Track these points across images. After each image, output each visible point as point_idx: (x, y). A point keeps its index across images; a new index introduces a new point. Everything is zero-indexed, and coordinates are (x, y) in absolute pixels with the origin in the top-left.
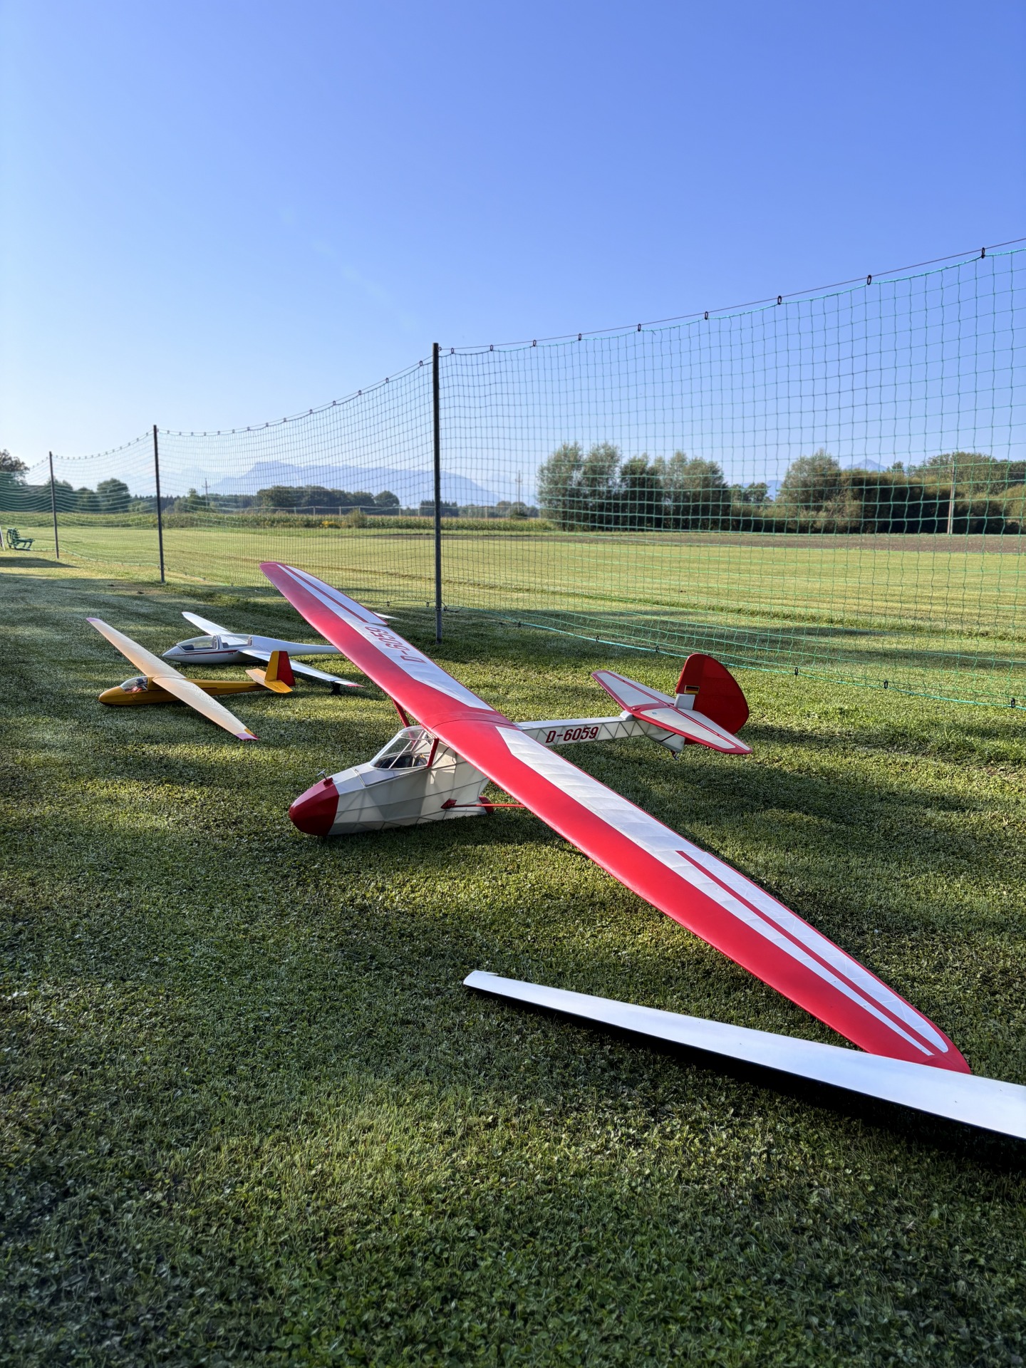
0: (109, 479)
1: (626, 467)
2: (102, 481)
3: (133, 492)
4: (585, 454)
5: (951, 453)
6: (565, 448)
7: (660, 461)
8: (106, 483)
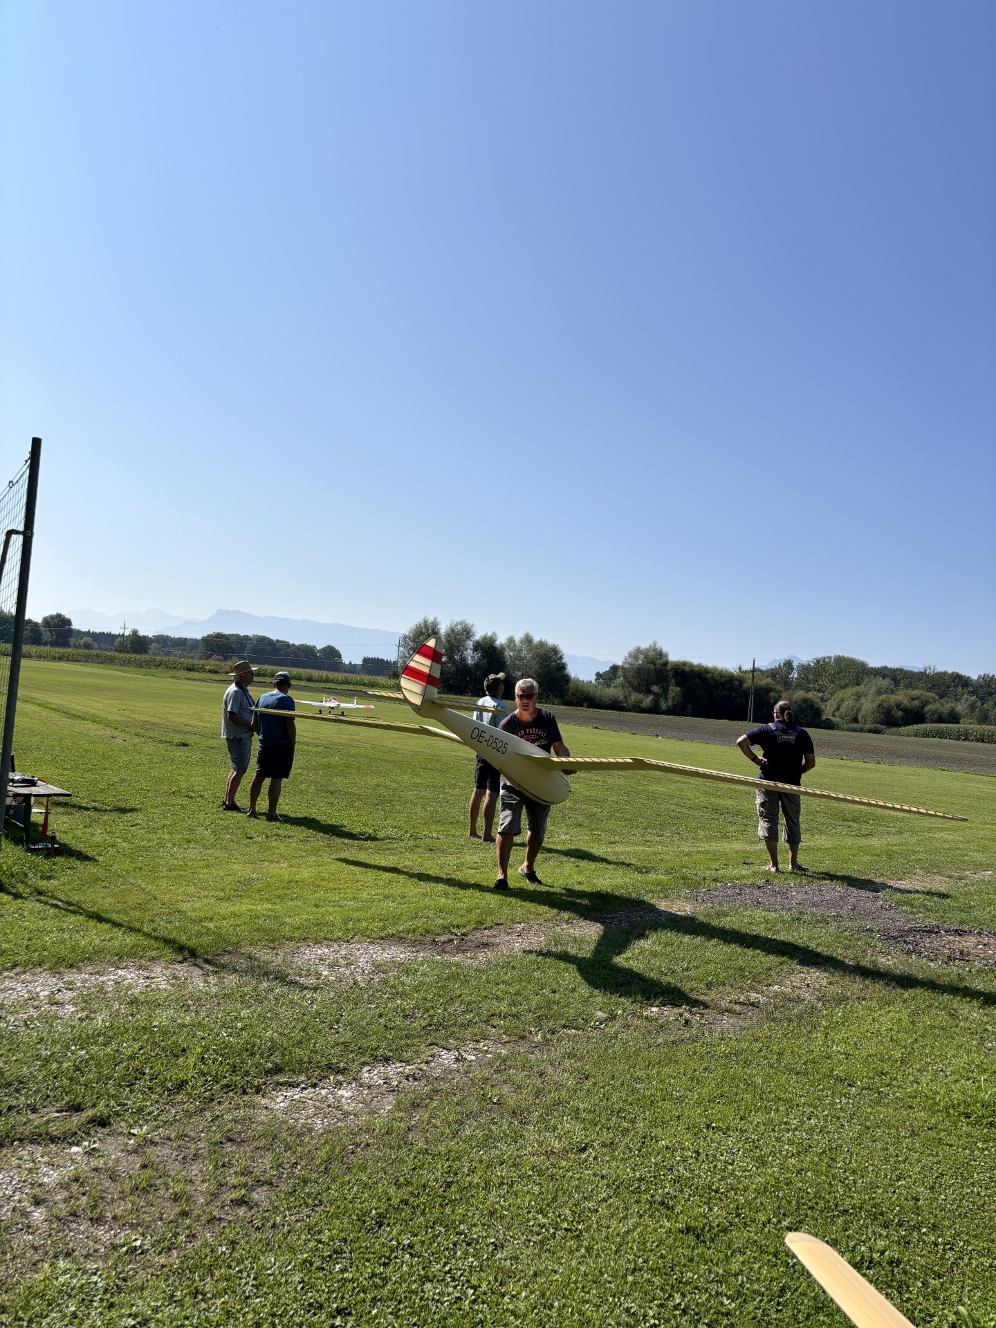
0: (54, 613)
1: (478, 642)
2: (47, 615)
3: (75, 626)
4: (443, 629)
5: (833, 656)
6: (425, 622)
7: (511, 640)
8: (52, 617)
